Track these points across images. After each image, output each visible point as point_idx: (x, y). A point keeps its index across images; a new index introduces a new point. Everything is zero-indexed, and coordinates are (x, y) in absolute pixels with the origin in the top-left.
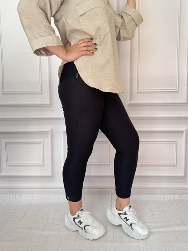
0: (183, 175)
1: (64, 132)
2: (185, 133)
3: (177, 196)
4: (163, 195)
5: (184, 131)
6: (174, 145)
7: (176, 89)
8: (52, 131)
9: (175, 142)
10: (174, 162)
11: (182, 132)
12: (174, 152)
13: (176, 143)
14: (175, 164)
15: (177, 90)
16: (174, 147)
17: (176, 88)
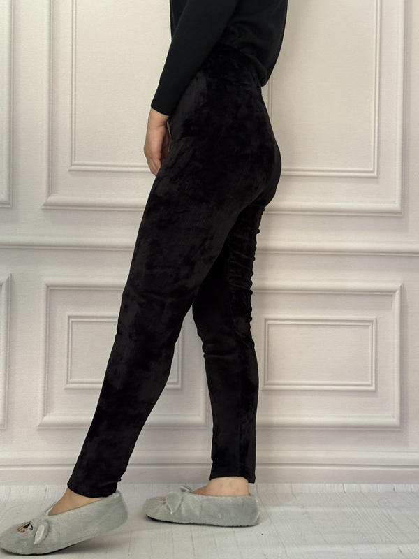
0: (394, 420)
1: (48, 287)
2: (397, 296)
3: (379, 485)
4: (340, 485)
5: (394, 292)
6: (370, 329)
7: (373, 172)
8: (10, 282)
9: (371, 321)
10: (369, 383)
11: (389, 294)
12: (370, 352)
13: (374, 324)
14: (373, 388)
15: (375, 174)
16: (370, 337)
17: (372, 169)
